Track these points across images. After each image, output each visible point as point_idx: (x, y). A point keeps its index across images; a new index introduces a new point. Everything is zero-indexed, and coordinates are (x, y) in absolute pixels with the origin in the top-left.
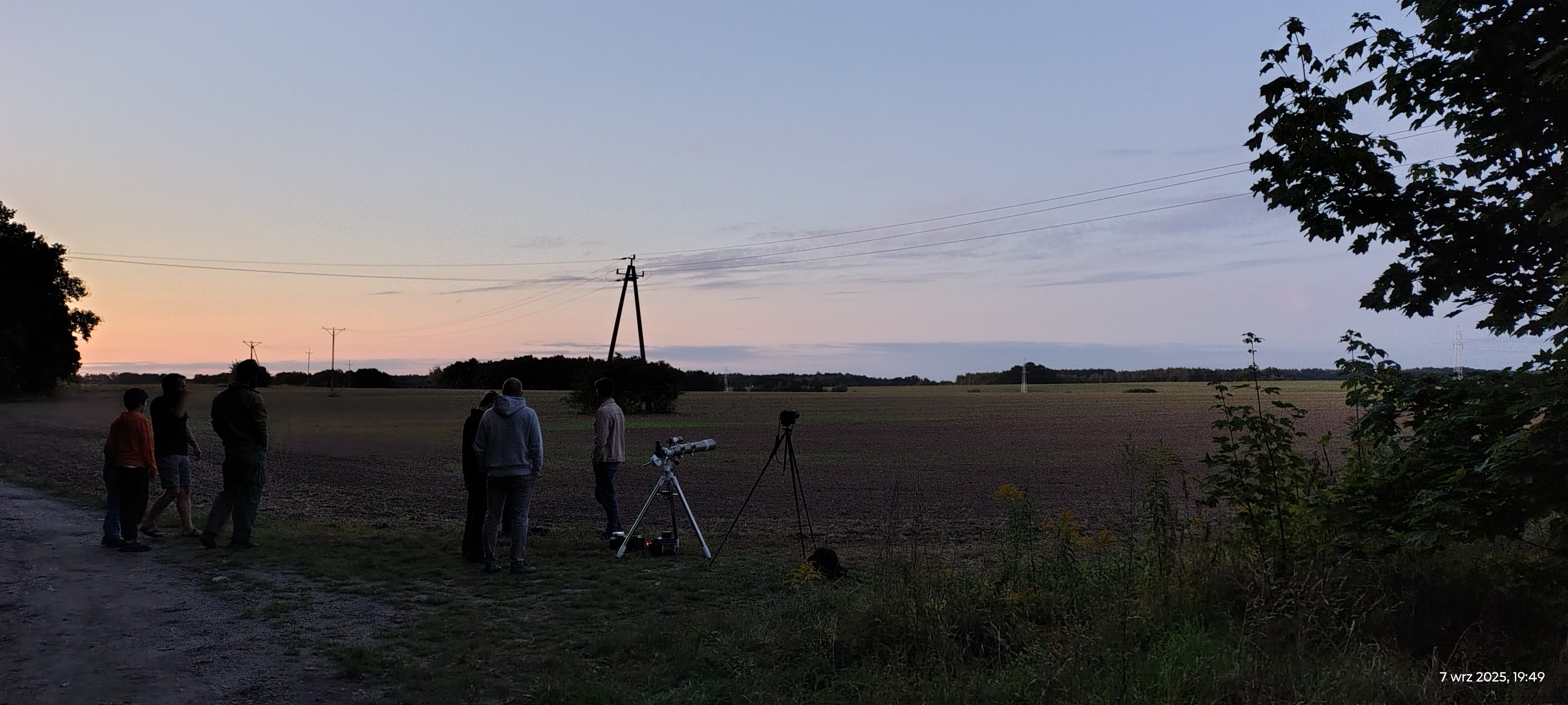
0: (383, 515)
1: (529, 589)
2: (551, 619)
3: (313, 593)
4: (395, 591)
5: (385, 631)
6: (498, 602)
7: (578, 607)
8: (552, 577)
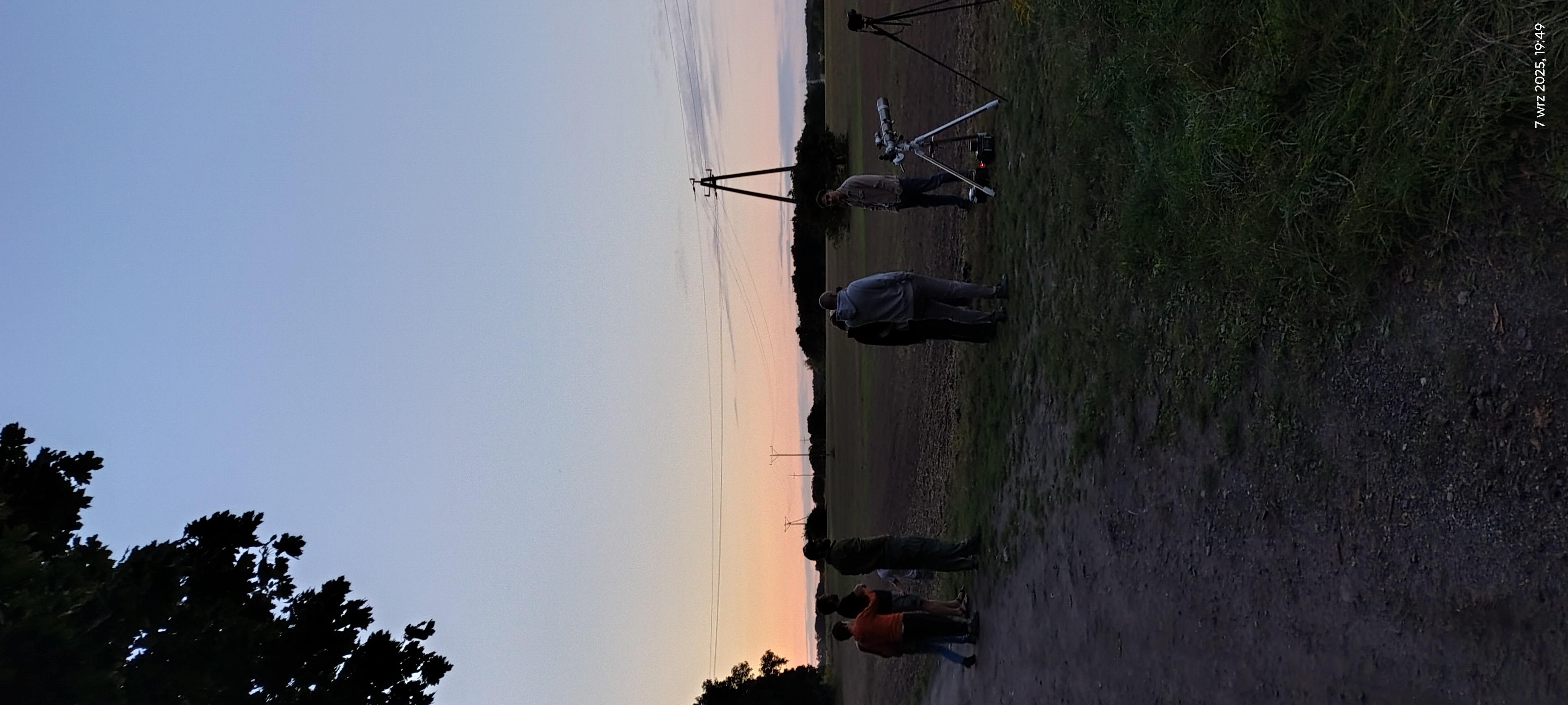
0: (948, 413)
1: (1024, 282)
2: (1054, 259)
3: (1021, 475)
4: (1022, 404)
5: (1059, 413)
6: (1036, 311)
7: (1044, 234)
8: (1013, 259)
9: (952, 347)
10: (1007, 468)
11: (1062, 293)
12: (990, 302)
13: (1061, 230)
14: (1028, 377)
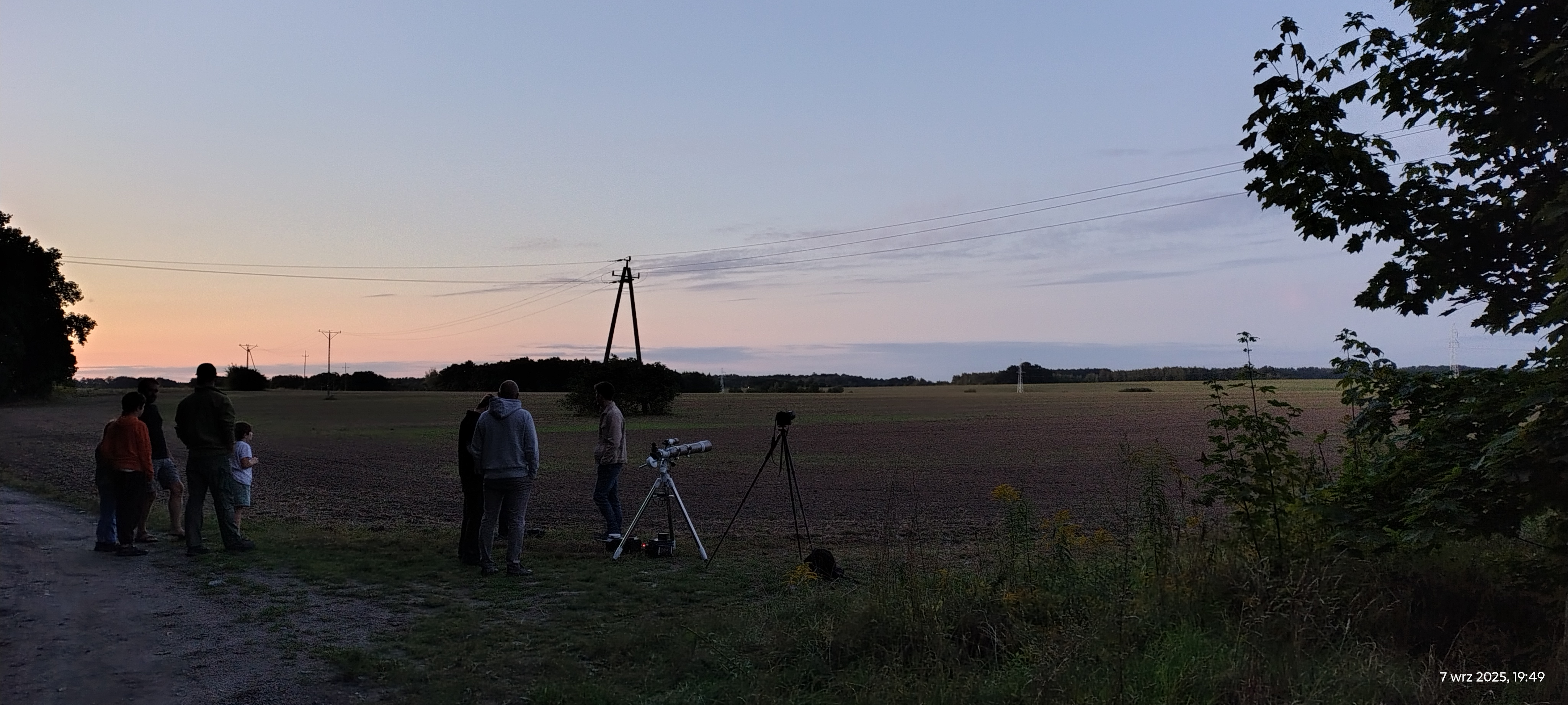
0: (380, 518)
1: (526, 591)
2: (548, 621)
3: (309, 596)
4: (391, 594)
5: (381, 634)
6: (494, 604)
7: (575, 609)
8: (548, 580)
9: (454, 520)
10: (318, 582)
11: (514, 631)
12: (502, 557)
13: (580, 625)
14: (421, 600)
